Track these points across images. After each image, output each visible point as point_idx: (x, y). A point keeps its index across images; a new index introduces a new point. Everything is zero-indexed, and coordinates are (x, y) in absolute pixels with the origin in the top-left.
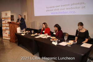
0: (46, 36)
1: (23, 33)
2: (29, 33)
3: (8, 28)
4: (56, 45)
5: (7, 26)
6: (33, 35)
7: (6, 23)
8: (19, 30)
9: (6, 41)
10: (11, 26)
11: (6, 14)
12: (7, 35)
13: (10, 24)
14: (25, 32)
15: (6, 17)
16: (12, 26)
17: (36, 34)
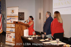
1: (31, 37)
2: (38, 38)
3: (14, 30)
5: (12, 28)
7: (11, 23)
8: (26, 33)
10: (17, 27)
13: (17, 25)
14: (34, 36)
15: (13, 14)
17: (47, 39)
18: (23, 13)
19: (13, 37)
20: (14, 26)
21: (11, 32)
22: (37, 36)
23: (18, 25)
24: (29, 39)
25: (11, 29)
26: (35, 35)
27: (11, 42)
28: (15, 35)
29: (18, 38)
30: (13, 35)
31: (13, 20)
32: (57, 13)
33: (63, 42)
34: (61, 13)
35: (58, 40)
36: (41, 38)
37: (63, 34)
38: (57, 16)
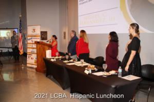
0: (82, 63)
1: (53, 59)
2: (62, 59)
3: (35, 51)
4: (87, 74)
6: (66, 62)
7: (32, 44)
8: (48, 54)
9: (31, 70)
10: (38, 48)
13: (38, 45)
14: (57, 57)
15: (34, 34)
16: (40, 48)
17: (72, 60)
18: (46, 32)
19: (34, 59)
20: (35, 47)
21: (33, 53)
22: (60, 57)
23: (40, 45)
24: (52, 60)
25: (32, 49)
26: (59, 56)
27: (33, 64)
28: (37, 56)
29: (40, 60)
30: (34, 56)
31: (34, 40)
32: (83, 32)
33: (87, 62)
34: (87, 32)
35: (82, 60)
36: (65, 59)
37: (88, 54)
38: (83, 35)
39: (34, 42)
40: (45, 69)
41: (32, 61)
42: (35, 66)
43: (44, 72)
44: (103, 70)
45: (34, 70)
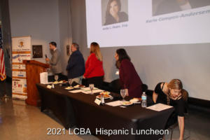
0: (92, 89)
1: (51, 85)
2: (63, 85)
3: (24, 74)
4: (99, 104)
5: (22, 70)
6: (68, 88)
7: (20, 64)
8: (44, 78)
9: (18, 102)
10: (29, 70)
11: (22, 43)
12: (21, 90)
13: (28, 66)
16: (31, 71)
17: (77, 86)
19: (23, 86)
20: (24, 68)
21: (21, 77)
22: (61, 82)
23: (31, 66)
24: (49, 87)
25: (19, 71)
27: (21, 94)
28: (27, 82)
29: (32, 87)
30: (23, 82)
31: (22, 58)
35: (92, 86)
36: (68, 85)
39: (21, 62)
40: (39, 101)
41: (19, 89)
42: (25, 97)
43: (38, 105)
44: (121, 99)
45: (24, 103)
